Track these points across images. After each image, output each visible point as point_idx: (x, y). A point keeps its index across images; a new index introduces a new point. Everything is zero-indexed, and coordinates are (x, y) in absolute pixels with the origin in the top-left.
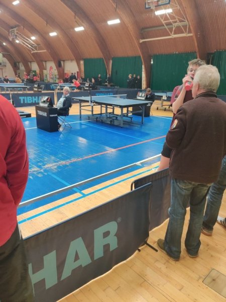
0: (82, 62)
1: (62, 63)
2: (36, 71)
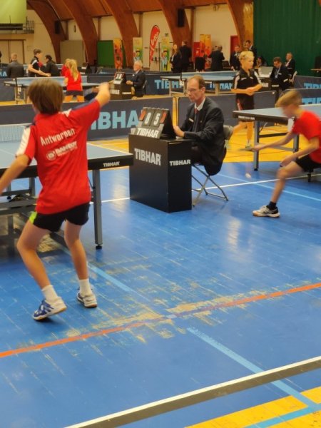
1: (188, 13)
2: (112, 41)
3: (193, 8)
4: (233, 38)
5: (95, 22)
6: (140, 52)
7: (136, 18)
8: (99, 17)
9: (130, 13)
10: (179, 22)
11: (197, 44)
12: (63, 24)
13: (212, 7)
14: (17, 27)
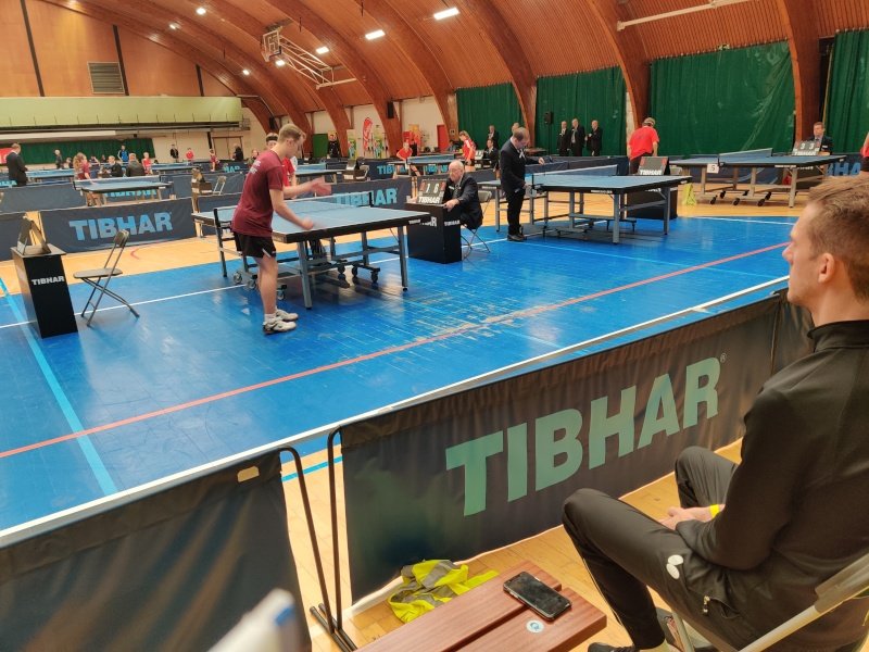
0: (452, 100)
1: (396, 106)
2: (326, 135)
3: (400, 101)
4: (439, 127)
5: (309, 117)
6: (355, 143)
7: (348, 112)
8: (312, 113)
9: (342, 107)
10: (389, 113)
11: (407, 134)
12: (277, 120)
13: (418, 99)
14: (234, 124)
